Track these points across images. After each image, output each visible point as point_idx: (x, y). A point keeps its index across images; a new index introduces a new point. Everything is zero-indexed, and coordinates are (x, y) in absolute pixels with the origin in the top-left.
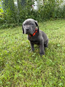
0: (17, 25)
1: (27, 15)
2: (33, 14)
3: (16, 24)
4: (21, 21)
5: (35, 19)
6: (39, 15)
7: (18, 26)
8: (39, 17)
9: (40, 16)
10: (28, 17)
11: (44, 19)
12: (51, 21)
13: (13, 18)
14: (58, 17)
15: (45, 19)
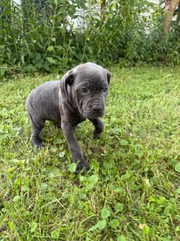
0: (17, 72)
1: (53, 44)
2: (70, 41)
3: (15, 67)
4: (31, 59)
5: (77, 57)
6: (89, 48)
7: (21, 75)
8: (87, 52)
9: (91, 52)
10: (55, 49)
11: (102, 60)
12: (121, 68)
13: (5, 48)
14: (140, 58)
15: (104, 60)
